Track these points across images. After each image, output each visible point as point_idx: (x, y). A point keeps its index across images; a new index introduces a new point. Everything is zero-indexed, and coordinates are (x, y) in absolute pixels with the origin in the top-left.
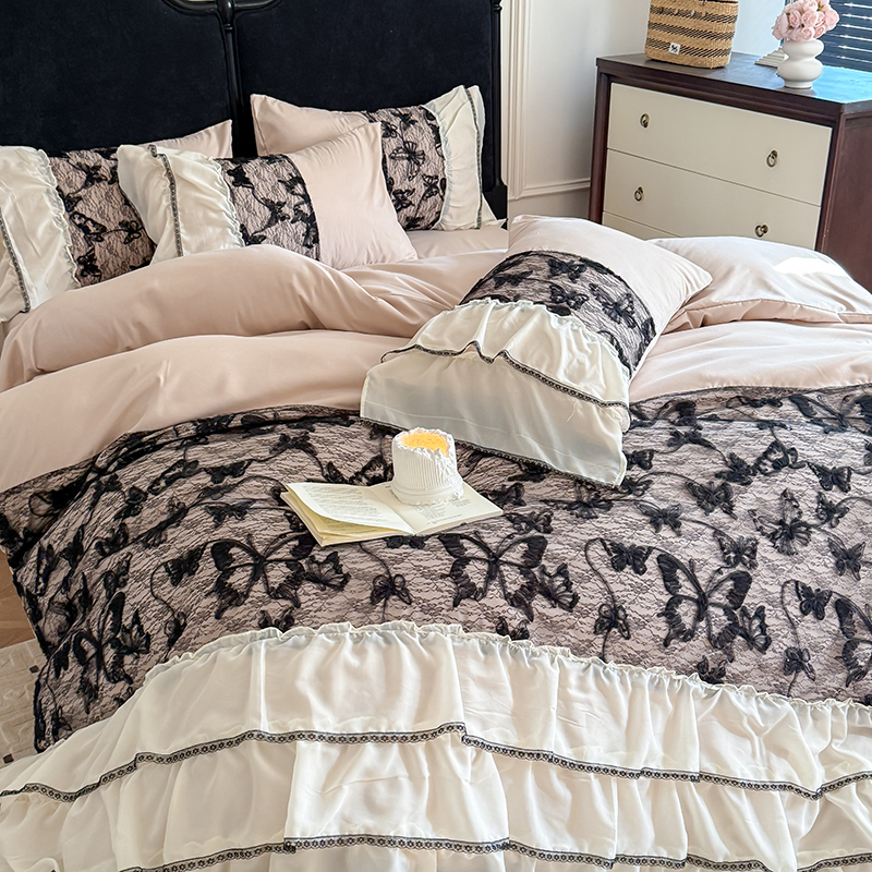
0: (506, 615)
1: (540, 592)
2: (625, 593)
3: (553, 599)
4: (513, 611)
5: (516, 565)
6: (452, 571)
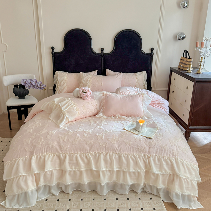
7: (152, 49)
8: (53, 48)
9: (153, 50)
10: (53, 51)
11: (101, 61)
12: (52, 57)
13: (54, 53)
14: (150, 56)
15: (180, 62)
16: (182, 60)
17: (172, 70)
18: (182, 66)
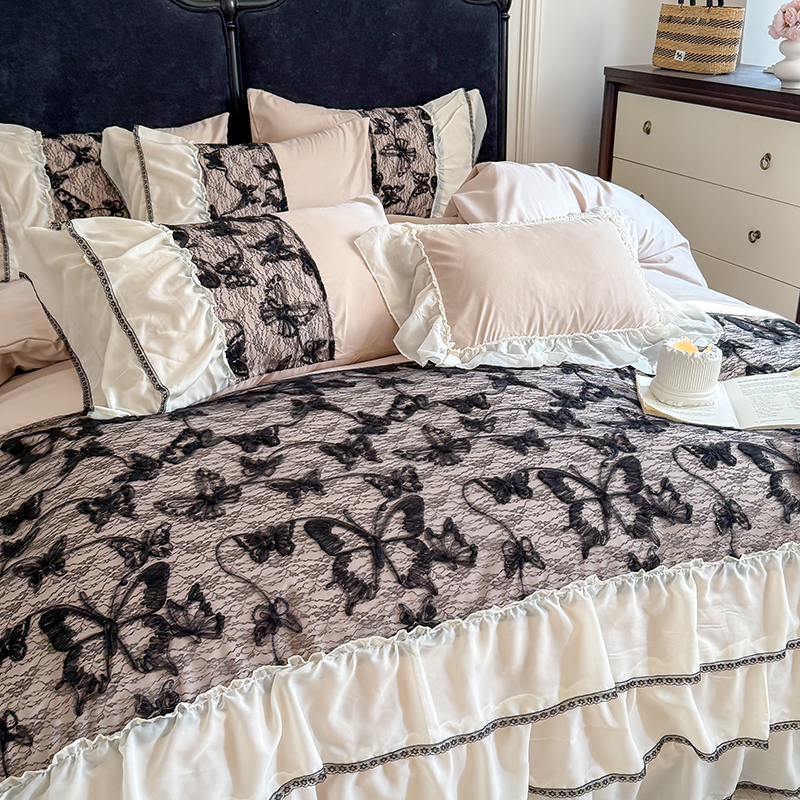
0: (633, 549)
1: (655, 515)
2: (729, 487)
3: (670, 516)
4: (638, 543)
5: (623, 494)
6: (571, 521)
11: (224, 47)
14: (494, 9)
15: (660, 34)
16: (669, 20)
17: (615, 80)
18: (683, 53)
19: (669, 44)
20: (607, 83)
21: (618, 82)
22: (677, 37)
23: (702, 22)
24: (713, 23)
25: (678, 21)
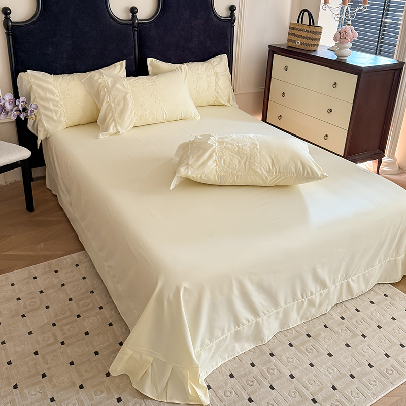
7: (232, 8)
8: (6, 11)
9: (235, 10)
10: (7, 19)
11: (133, 38)
12: (5, 35)
13: (10, 24)
14: (230, 23)
16: (293, 29)
17: (273, 50)
18: (300, 42)
19: (294, 38)
20: (269, 51)
21: (274, 50)
22: (296, 35)
23: (307, 31)
24: (311, 32)
25: (297, 30)
